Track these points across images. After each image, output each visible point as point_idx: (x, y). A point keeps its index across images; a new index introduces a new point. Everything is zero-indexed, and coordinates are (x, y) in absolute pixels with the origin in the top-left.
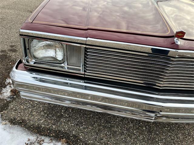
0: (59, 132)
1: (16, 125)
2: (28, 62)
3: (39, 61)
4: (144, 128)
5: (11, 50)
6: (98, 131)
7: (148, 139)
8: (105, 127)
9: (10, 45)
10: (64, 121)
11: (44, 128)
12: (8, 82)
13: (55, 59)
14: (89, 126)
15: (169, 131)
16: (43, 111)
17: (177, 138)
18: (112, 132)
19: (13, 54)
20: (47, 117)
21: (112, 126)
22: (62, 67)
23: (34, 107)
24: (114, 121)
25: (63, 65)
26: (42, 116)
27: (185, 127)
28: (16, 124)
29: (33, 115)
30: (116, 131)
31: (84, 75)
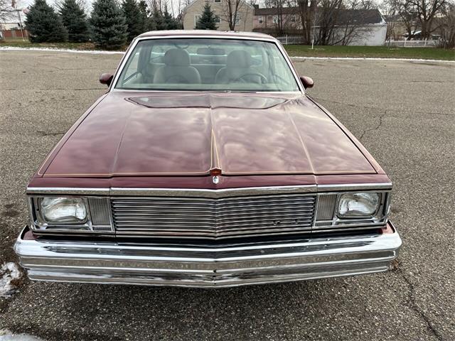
0: (91, 336)
1: (22, 334)
2: (37, 227)
3: (54, 223)
4: (233, 313)
5: (7, 214)
6: (157, 326)
7: (236, 328)
8: (168, 319)
9: (6, 203)
10: (101, 318)
11: (66, 333)
12: (5, 269)
13: (76, 218)
14: (141, 321)
15: (273, 312)
16: (65, 308)
17: (285, 321)
18: (180, 325)
19: (12, 221)
20: (71, 317)
21: (179, 317)
22: (86, 228)
23: (51, 303)
24: (185, 309)
25: (86, 225)
26: (63, 315)
27: (301, 303)
28: (21, 332)
29: (49, 316)
30: (186, 323)
31: (115, 234)
